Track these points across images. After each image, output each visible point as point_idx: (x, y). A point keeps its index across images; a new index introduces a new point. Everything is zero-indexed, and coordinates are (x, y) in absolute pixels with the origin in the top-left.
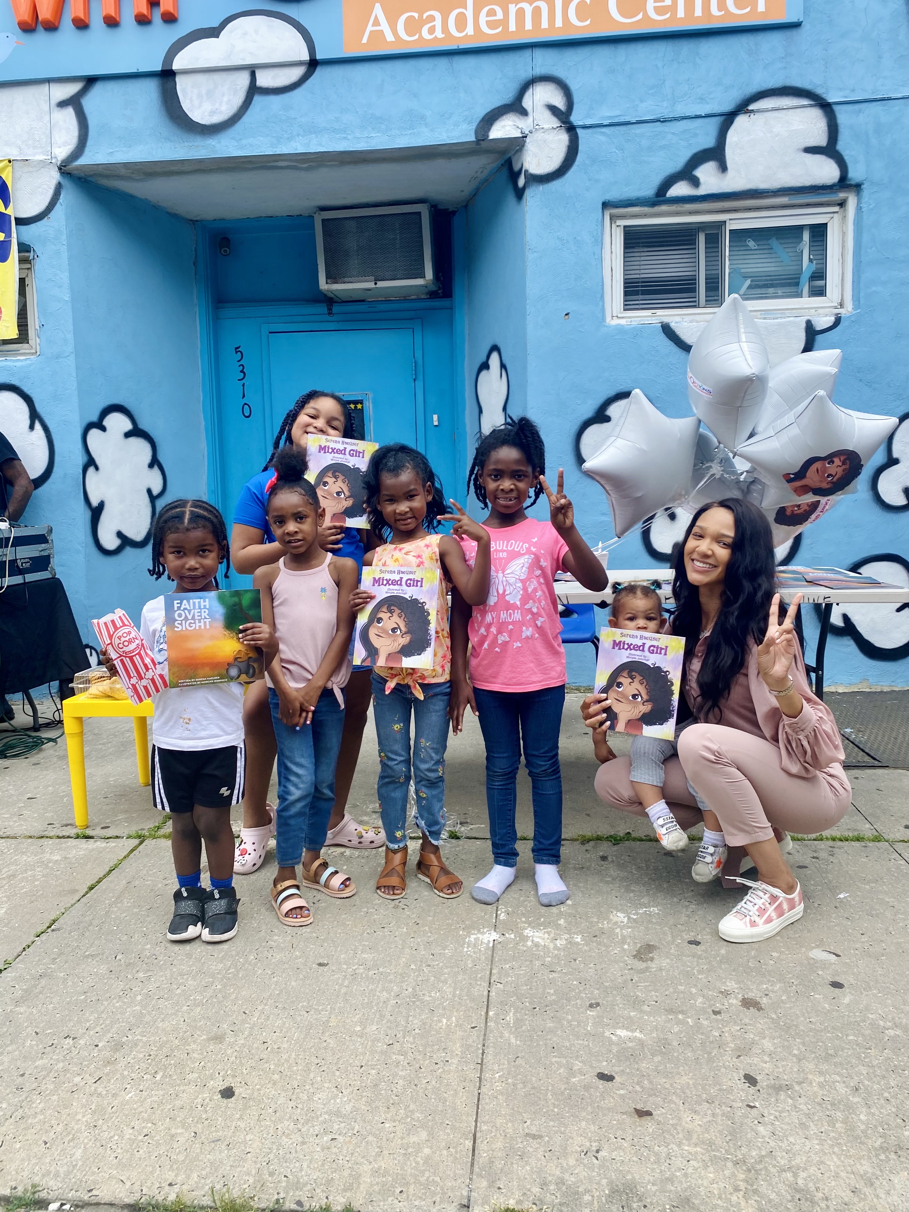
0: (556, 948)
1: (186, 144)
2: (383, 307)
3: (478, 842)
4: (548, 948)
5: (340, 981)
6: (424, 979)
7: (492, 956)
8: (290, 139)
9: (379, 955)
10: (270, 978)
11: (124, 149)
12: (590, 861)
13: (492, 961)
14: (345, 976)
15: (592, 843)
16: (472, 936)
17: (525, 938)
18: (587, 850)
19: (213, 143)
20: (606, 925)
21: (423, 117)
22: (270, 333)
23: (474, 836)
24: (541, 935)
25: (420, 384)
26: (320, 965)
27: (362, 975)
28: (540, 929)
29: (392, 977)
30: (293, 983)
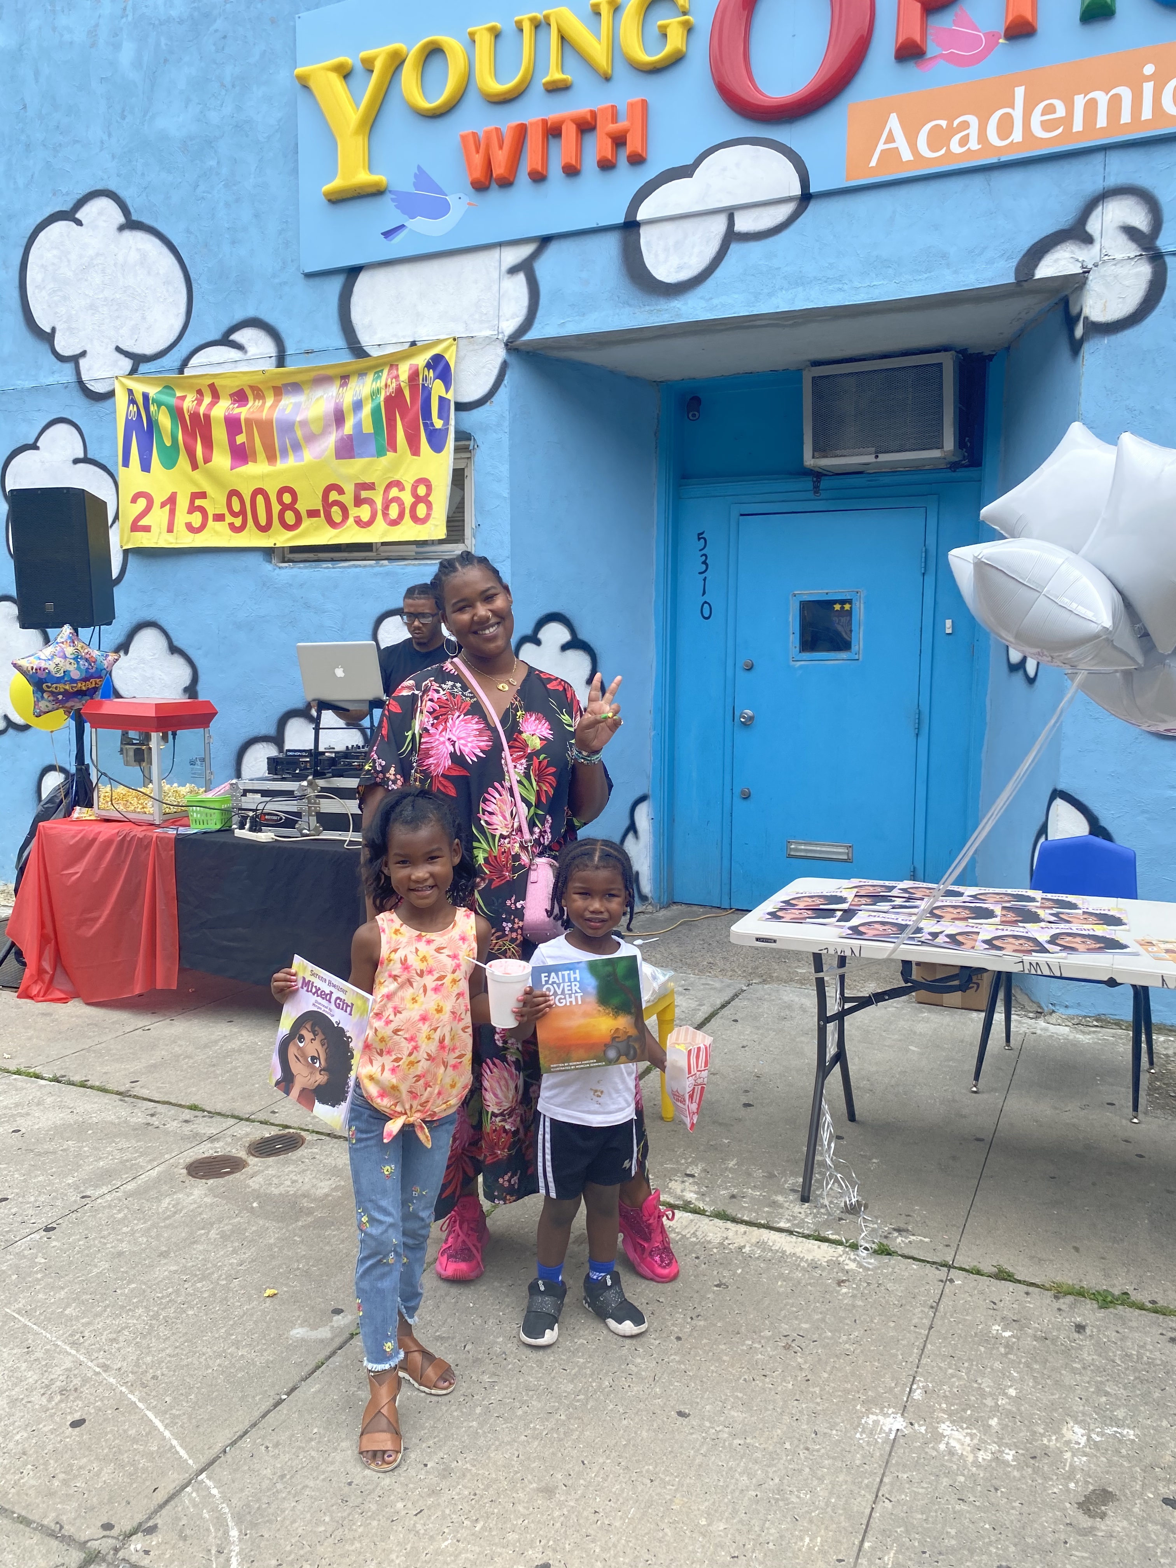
0: (976, 1463)
1: (647, 308)
2: (886, 480)
3: (915, 1266)
4: (965, 1461)
5: (697, 1446)
6: (796, 1467)
7: (890, 1455)
8: (770, 295)
9: (751, 1416)
10: (621, 1419)
11: (577, 318)
12: (1059, 1329)
13: (887, 1463)
14: (705, 1438)
15: (1070, 1299)
16: (871, 1416)
17: (938, 1437)
18: (1059, 1309)
19: (678, 306)
20: (1052, 1442)
21: (944, 256)
22: (742, 515)
23: (911, 1254)
24: (962, 1437)
25: (930, 579)
26: (680, 1414)
27: (724, 1443)
28: (962, 1428)
29: (758, 1455)
30: (645, 1434)
